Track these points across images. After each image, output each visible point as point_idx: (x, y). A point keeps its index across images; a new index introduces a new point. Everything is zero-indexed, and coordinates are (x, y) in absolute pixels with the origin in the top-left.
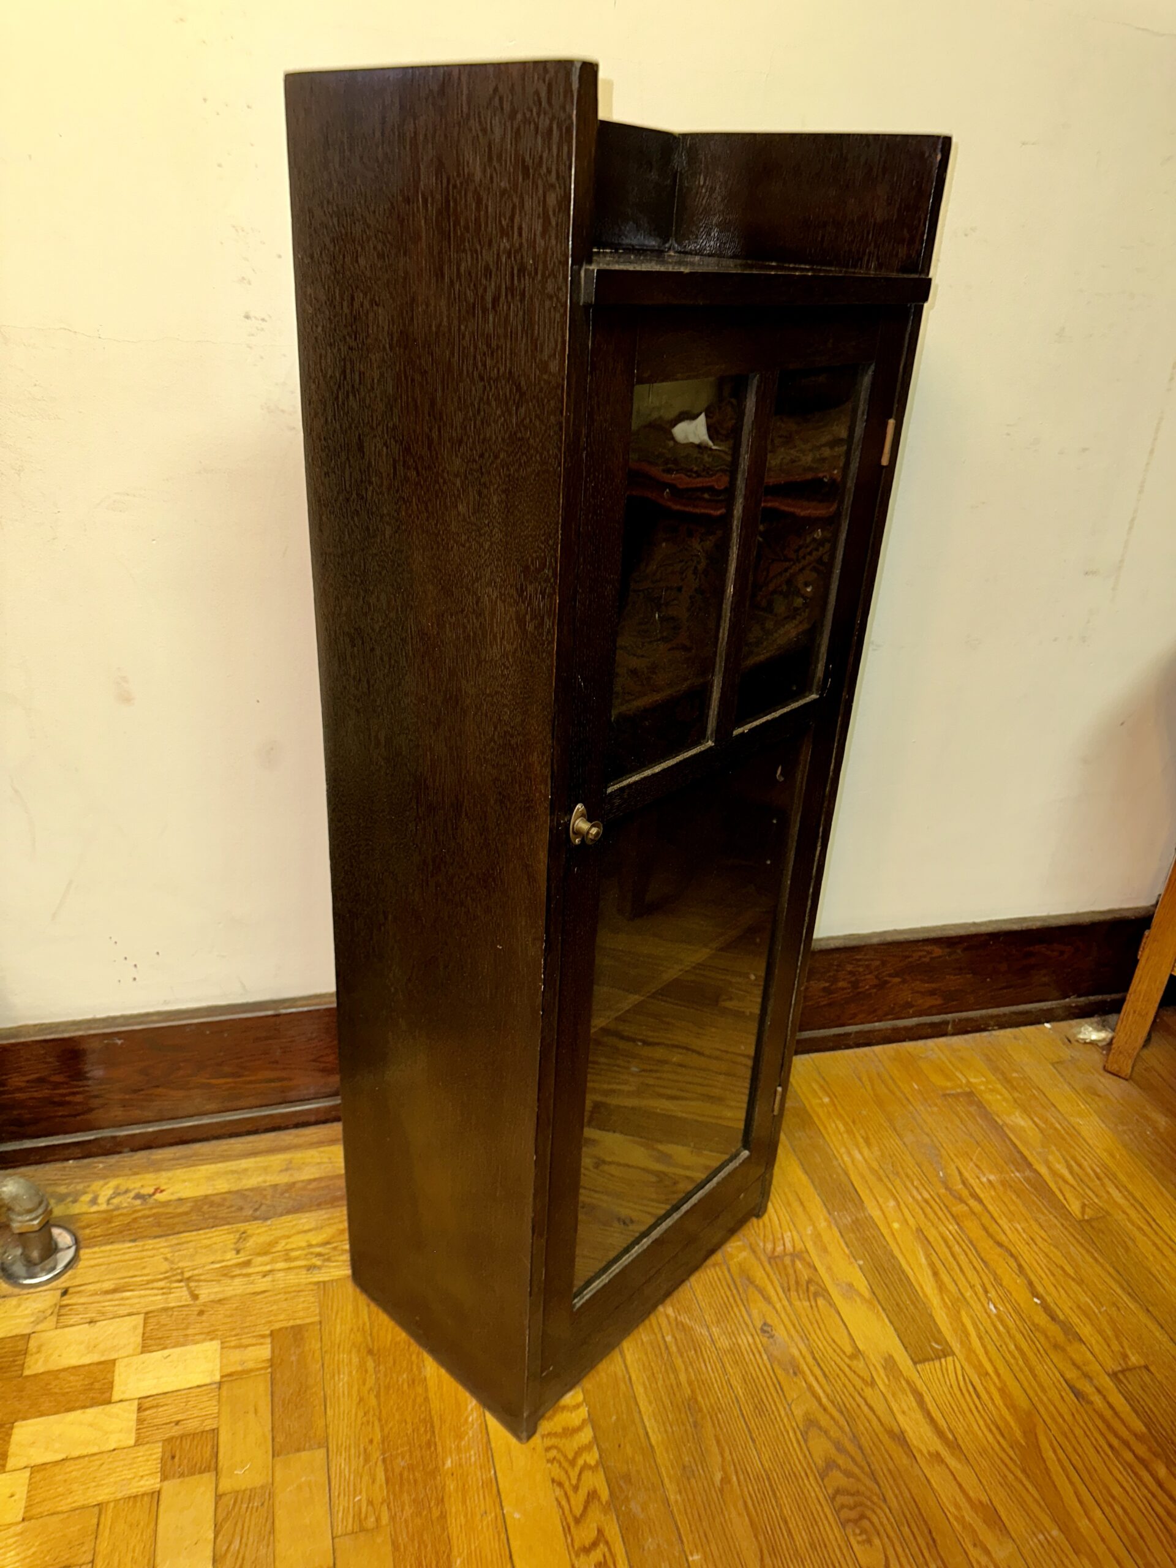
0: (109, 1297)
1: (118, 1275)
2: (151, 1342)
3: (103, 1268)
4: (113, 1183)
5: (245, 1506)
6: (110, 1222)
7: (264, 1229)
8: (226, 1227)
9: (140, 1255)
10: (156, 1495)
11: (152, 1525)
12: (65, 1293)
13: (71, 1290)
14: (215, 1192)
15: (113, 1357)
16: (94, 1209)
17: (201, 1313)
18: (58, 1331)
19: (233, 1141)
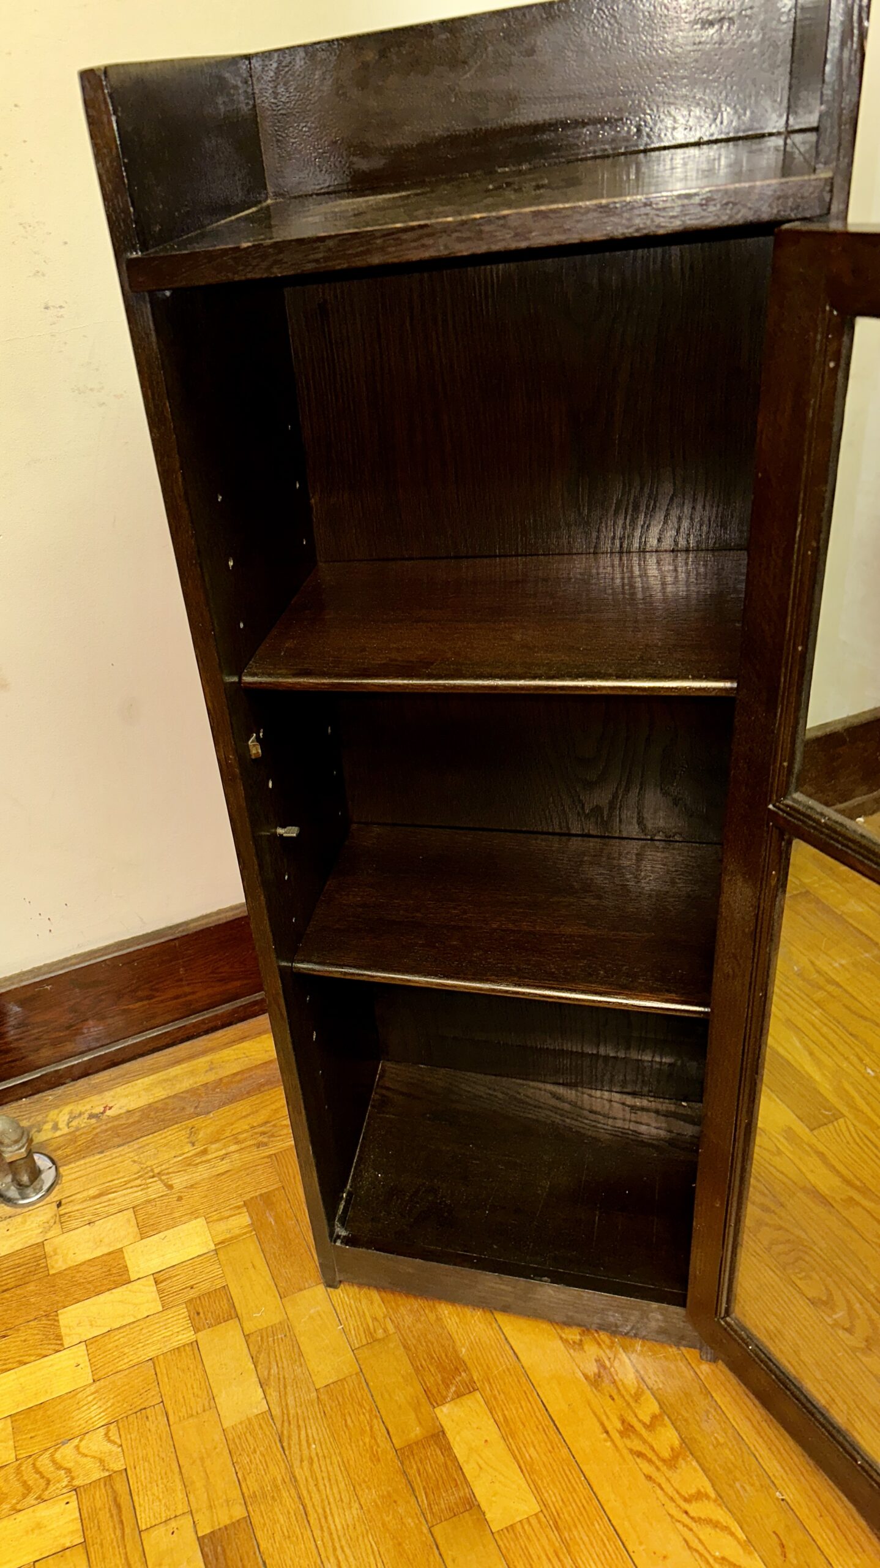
0: (98, 1200)
1: (99, 1182)
2: (146, 1229)
3: (84, 1179)
4: (67, 1109)
5: (271, 1339)
6: (76, 1142)
7: (209, 1121)
8: (176, 1126)
9: (111, 1162)
10: (195, 1343)
11: (200, 1366)
12: (59, 1205)
13: (63, 1202)
14: (156, 1099)
15: (119, 1246)
16: (58, 1133)
17: (180, 1199)
18: (66, 1235)
19: (156, 1055)
